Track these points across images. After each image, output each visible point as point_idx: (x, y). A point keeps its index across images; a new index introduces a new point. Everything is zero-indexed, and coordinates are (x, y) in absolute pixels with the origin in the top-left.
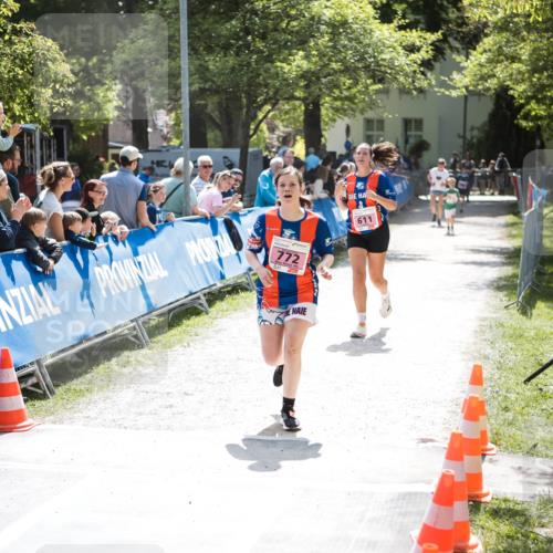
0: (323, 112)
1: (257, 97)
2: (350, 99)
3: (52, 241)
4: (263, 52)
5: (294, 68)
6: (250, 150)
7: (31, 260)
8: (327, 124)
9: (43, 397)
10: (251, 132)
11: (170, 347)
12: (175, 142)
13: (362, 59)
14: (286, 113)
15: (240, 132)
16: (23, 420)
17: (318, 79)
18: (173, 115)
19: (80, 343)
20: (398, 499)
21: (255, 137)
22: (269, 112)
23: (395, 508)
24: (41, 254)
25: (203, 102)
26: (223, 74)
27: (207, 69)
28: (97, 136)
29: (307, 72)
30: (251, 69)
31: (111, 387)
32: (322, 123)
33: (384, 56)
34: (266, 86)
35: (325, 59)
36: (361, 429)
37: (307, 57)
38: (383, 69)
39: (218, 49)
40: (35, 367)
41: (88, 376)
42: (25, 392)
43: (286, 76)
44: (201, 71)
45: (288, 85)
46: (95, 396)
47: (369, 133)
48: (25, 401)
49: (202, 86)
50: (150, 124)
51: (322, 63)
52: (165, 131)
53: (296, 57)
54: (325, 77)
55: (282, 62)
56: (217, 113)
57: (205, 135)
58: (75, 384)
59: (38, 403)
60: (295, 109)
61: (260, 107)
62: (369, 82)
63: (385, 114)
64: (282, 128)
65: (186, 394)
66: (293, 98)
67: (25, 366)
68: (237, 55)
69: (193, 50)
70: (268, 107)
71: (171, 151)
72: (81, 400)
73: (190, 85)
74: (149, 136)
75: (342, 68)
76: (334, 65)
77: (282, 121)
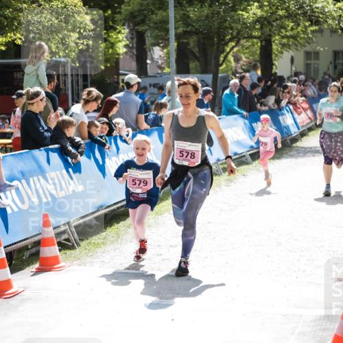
0: (274, 47)
1: (224, 37)
2: (294, 37)
3: (78, 139)
4: (229, 4)
5: (251, 15)
6: (220, 75)
7: (63, 153)
8: (277, 56)
9: (72, 248)
10: (221, 62)
11: (161, 214)
12: (167, 70)
13: (301, 7)
14: (247, 48)
15: (213, 62)
16: (58, 263)
17: (269, 23)
18: (165, 51)
19: (98, 210)
20: (320, 320)
21: (224, 66)
22: (233, 47)
23: (317, 325)
24: (70, 148)
25: (186, 41)
26: (200, 21)
27: (189, 17)
28: (111, 66)
29: (260, 18)
30: (220, 16)
31: (119, 241)
32: (273, 56)
33: (317, 5)
34: (232, 28)
35: (274, 8)
36: (295, 271)
37: (261, 7)
38: (317, 14)
39: (196, 2)
40: (67, 227)
41: (104, 234)
42: (60, 244)
43: (245, 21)
44: (185, 19)
45: (247, 27)
46: (108, 248)
47: (309, 62)
48: (60, 250)
49: (185, 29)
50: (149, 57)
51: (271, 11)
52: (160, 62)
53: (253, 7)
54: (274, 21)
55: (242, 11)
56: (197, 49)
57: (188, 65)
58: (95, 239)
59: (68, 252)
60: (253, 45)
61: (226, 44)
62: (307, 24)
63: (318, 48)
64: (244, 59)
65: (171, 246)
66: (251, 37)
67: (59, 227)
68: (210, 6)
69: (178, 3)
70: (232, 44)
71: (164, 76)
72: (99, 250)
73: (176, 28)
74: (148, 66)
75: (286, 14)
76: (281, 13)
77: (244, 54)
